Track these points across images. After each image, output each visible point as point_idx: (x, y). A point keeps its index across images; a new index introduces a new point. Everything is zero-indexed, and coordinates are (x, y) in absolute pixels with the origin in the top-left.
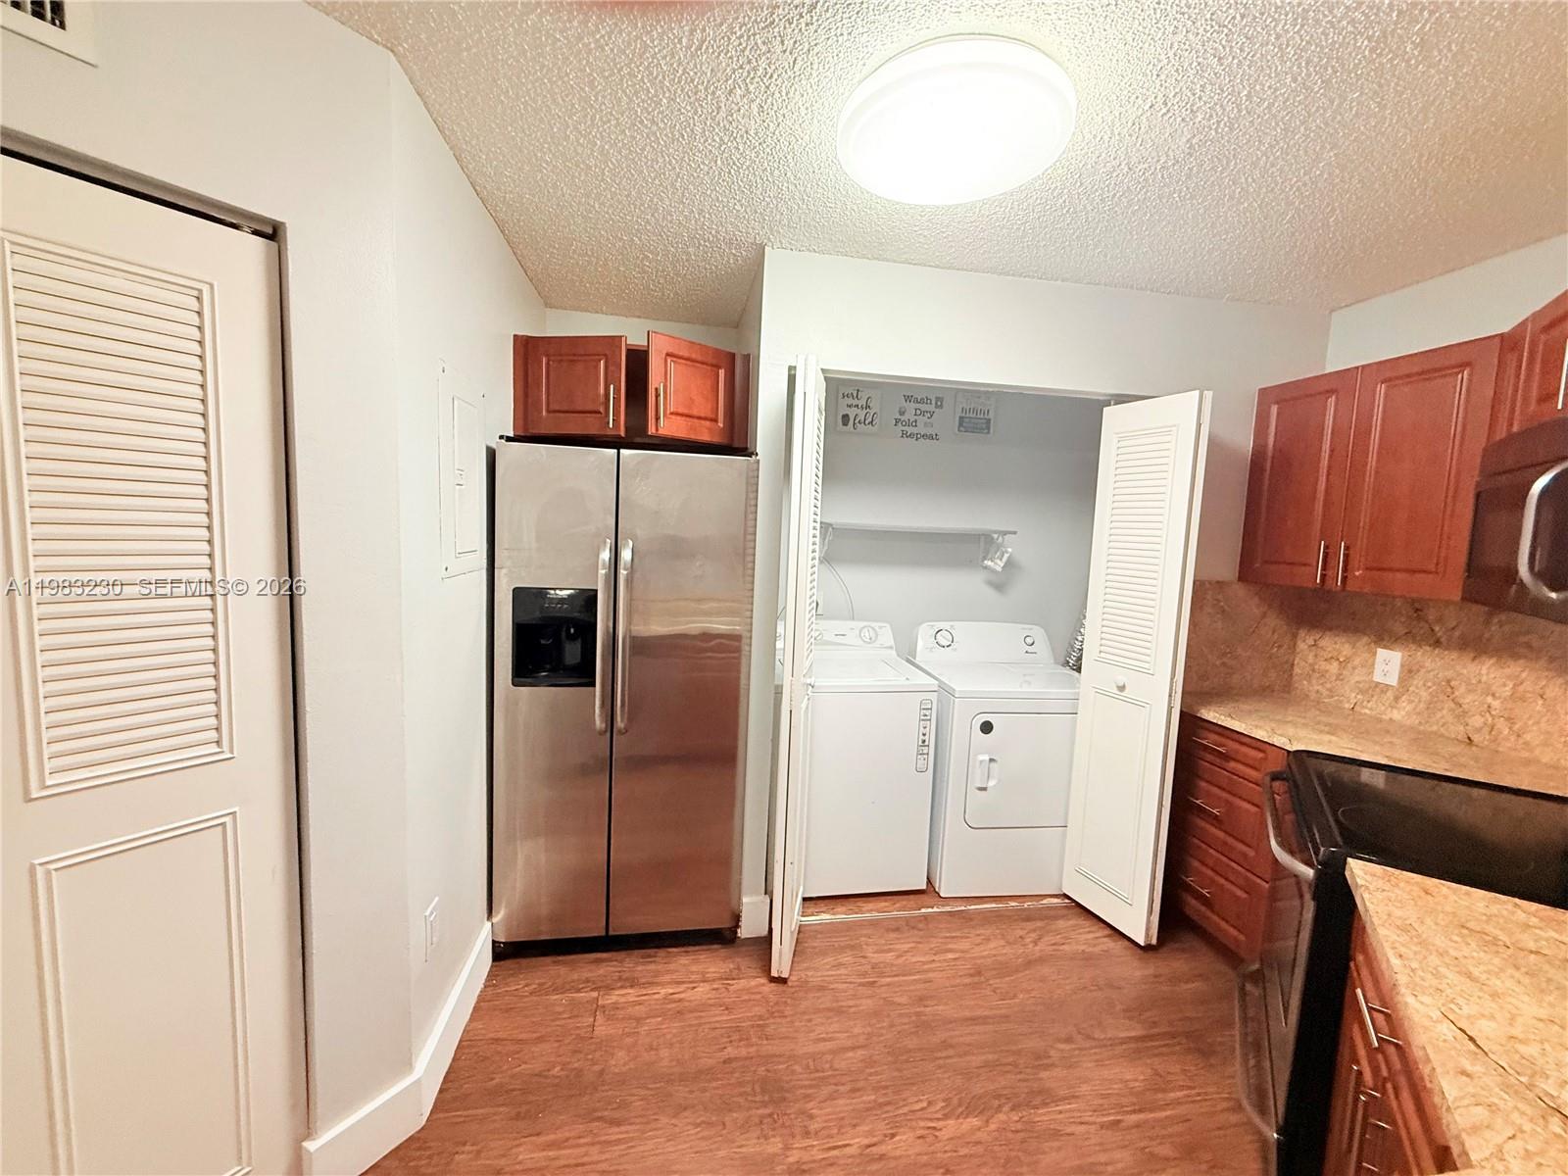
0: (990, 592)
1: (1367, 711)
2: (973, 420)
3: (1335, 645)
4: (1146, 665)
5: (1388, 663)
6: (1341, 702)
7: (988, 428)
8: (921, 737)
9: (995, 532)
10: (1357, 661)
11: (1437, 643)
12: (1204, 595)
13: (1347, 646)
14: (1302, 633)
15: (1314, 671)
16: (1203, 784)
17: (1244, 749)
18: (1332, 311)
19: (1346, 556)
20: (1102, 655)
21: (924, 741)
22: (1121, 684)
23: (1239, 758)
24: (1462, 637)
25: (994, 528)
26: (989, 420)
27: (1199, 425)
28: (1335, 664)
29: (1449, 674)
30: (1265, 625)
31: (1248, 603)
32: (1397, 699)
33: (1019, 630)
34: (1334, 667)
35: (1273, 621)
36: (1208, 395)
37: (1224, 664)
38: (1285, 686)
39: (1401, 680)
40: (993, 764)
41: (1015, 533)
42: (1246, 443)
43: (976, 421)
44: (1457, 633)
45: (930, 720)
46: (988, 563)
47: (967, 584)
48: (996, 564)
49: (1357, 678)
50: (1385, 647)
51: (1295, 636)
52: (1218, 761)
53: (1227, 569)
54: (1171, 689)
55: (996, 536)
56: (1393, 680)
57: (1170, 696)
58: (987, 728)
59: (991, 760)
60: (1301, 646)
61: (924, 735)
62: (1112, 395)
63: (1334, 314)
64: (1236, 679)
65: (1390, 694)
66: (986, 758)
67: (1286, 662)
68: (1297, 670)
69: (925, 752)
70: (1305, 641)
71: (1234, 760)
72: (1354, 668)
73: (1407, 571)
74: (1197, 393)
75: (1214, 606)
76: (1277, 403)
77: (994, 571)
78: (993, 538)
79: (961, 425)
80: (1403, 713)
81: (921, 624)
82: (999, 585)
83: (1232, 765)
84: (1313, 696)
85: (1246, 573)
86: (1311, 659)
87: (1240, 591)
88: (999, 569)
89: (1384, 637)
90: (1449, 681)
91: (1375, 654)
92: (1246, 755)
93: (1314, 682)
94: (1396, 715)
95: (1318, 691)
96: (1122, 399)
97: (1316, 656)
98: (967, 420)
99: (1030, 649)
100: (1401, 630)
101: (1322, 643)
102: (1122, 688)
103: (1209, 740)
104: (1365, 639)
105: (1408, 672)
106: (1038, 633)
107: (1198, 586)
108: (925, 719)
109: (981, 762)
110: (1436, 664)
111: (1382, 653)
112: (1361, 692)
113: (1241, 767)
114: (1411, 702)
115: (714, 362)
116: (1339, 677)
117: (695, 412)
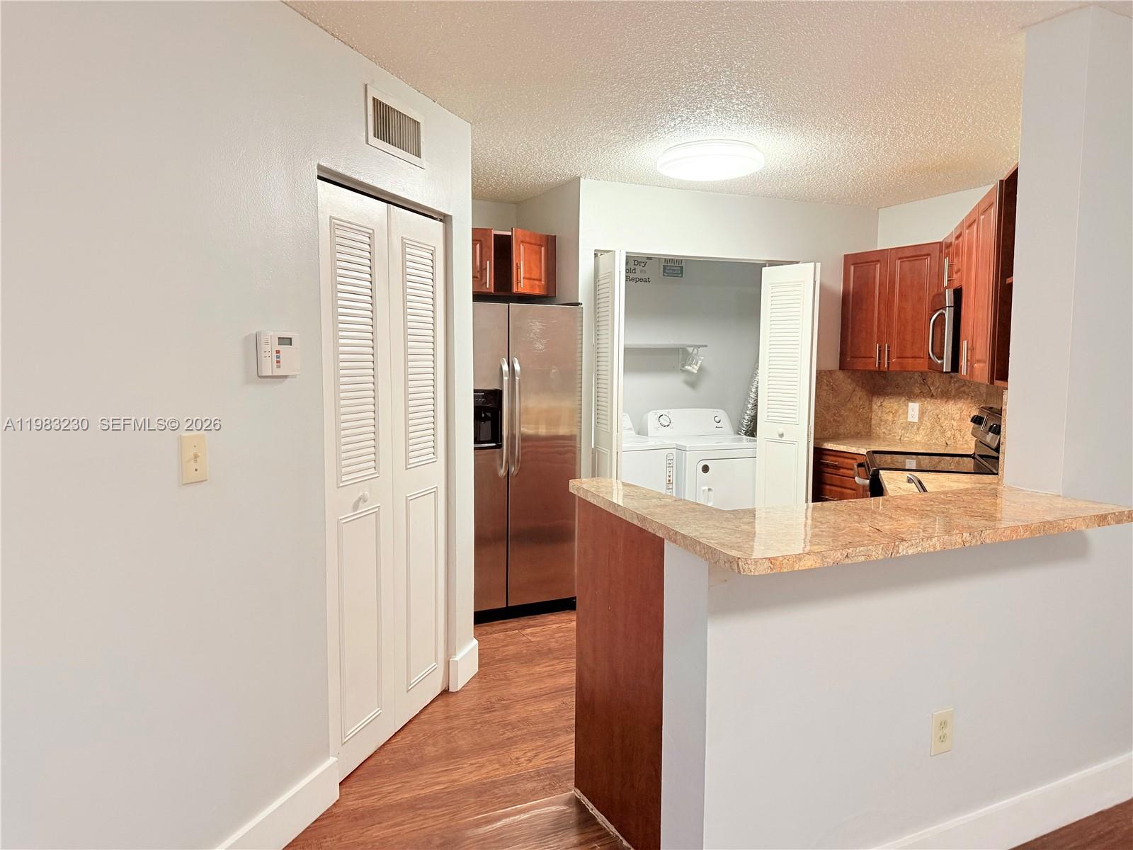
0: (688, 389)
1: (906, 439)
2: (672, 268)
3: (890, 404)
4: (794, 420)
5: (914, 409)
6: (895, 436)
7: (682, 273)
8: (668, 478)
9: (691, 346)
10: (901, 411)
11: (932, 396)
12: (822, 378)
13: (896, 404)
14: (875, 399)
15: (881, 420)
16: (828, 487)
17: (846, 460)
18: (878, 208)
19: (889, 351)
20: (769, 418)
21: (669, 481)
22: (780, 433)
23: (845, 466)
24: (942, 391)
25: (688, 343)
26: (682, 267)
27: (815, 282)
28: (891, 415)
29: (938, 411)
30: (855, 395)
31: (845, 383)
32: (918, 429)
33: (711, 413)
34: (890, 417)
35: (860, 393)
36: (819, 265)
37: (834, 420)
38: (868, 432)
39: (920, 418)
40: (710, 493)
41: (706, 346)
42: (838, 287)
43: (674, 268)
44: (940, 390)
45: (672, 467)
46: (688, 367)
47: (672, 383)
48: (693, 368)
49: (902, 421)
50: (912, 402)
51: (871, 401)
52: (834, 471)
53: (833, 363)
54: (808, 431)
55: (690, 350)
56: (916, 420)
57: (808, 435)
58: (706, 469)
59: (709, 490)
60: (875, 407)
61: (669, 476)
62: (767, 261)
63: (880, 210)
64: (842, 430)
65: (915, 427)
66: (707, 488)
67: (868, 418)
68: (873, 422)
69: (671, 487)
70: (877, 403)
71: (843, 468)
72: (899, 416)
73: (913, 358)
74: (813, 264)
75: (827, 385)
76: (853, 264)
77: (692, 373)
78: (687, 351)
79: (664, 272)
80: (921, 436)
81: (650, 411)
82: (693, 383)
83: (842, 470)
84: (882, 435)
85: (843, 366)
86: (879, 415)
87: (840, 375)
88: (695, 371)
89: (911, 396)
90: (937, 415)
91: (907, 406)
92: (847, 463)
93: (882, 427)
94: (919, 438)
95: (884, 433)
96: (772, 264)
97: (882, 412)
98: (668, 268)
99: (719, 425)
100: (917, 391)
101: (884, 404)
102: (781, 435)
103: (829, 460)
104: (903, 399)
105: (922, 413)
106: (722, 414)
107: (819, 373)
108: (670, 466)
109: (704, 491)
110: (933, 406)
111: (911, 404)
112: (904, 428)
113: (845, 471)
114: (924, 429)
115: (538, 243)
116: (893, 422)
117: (533, 277)
